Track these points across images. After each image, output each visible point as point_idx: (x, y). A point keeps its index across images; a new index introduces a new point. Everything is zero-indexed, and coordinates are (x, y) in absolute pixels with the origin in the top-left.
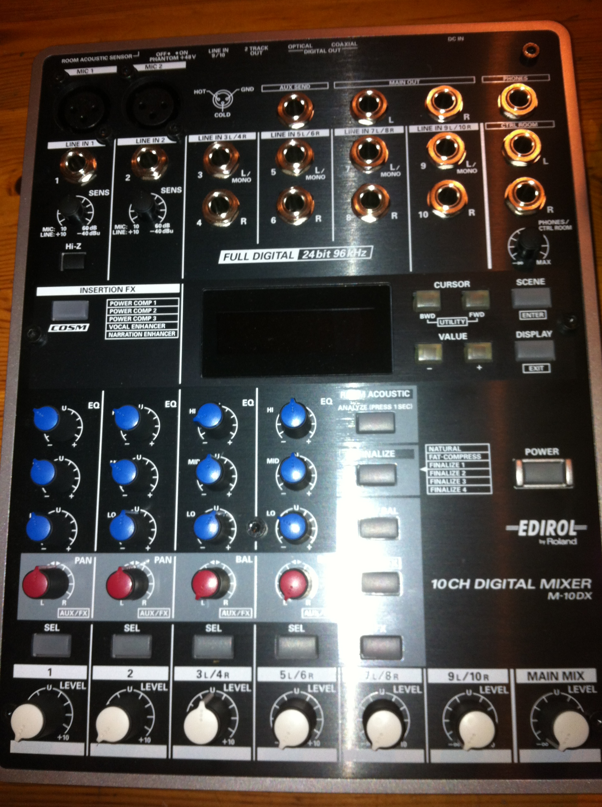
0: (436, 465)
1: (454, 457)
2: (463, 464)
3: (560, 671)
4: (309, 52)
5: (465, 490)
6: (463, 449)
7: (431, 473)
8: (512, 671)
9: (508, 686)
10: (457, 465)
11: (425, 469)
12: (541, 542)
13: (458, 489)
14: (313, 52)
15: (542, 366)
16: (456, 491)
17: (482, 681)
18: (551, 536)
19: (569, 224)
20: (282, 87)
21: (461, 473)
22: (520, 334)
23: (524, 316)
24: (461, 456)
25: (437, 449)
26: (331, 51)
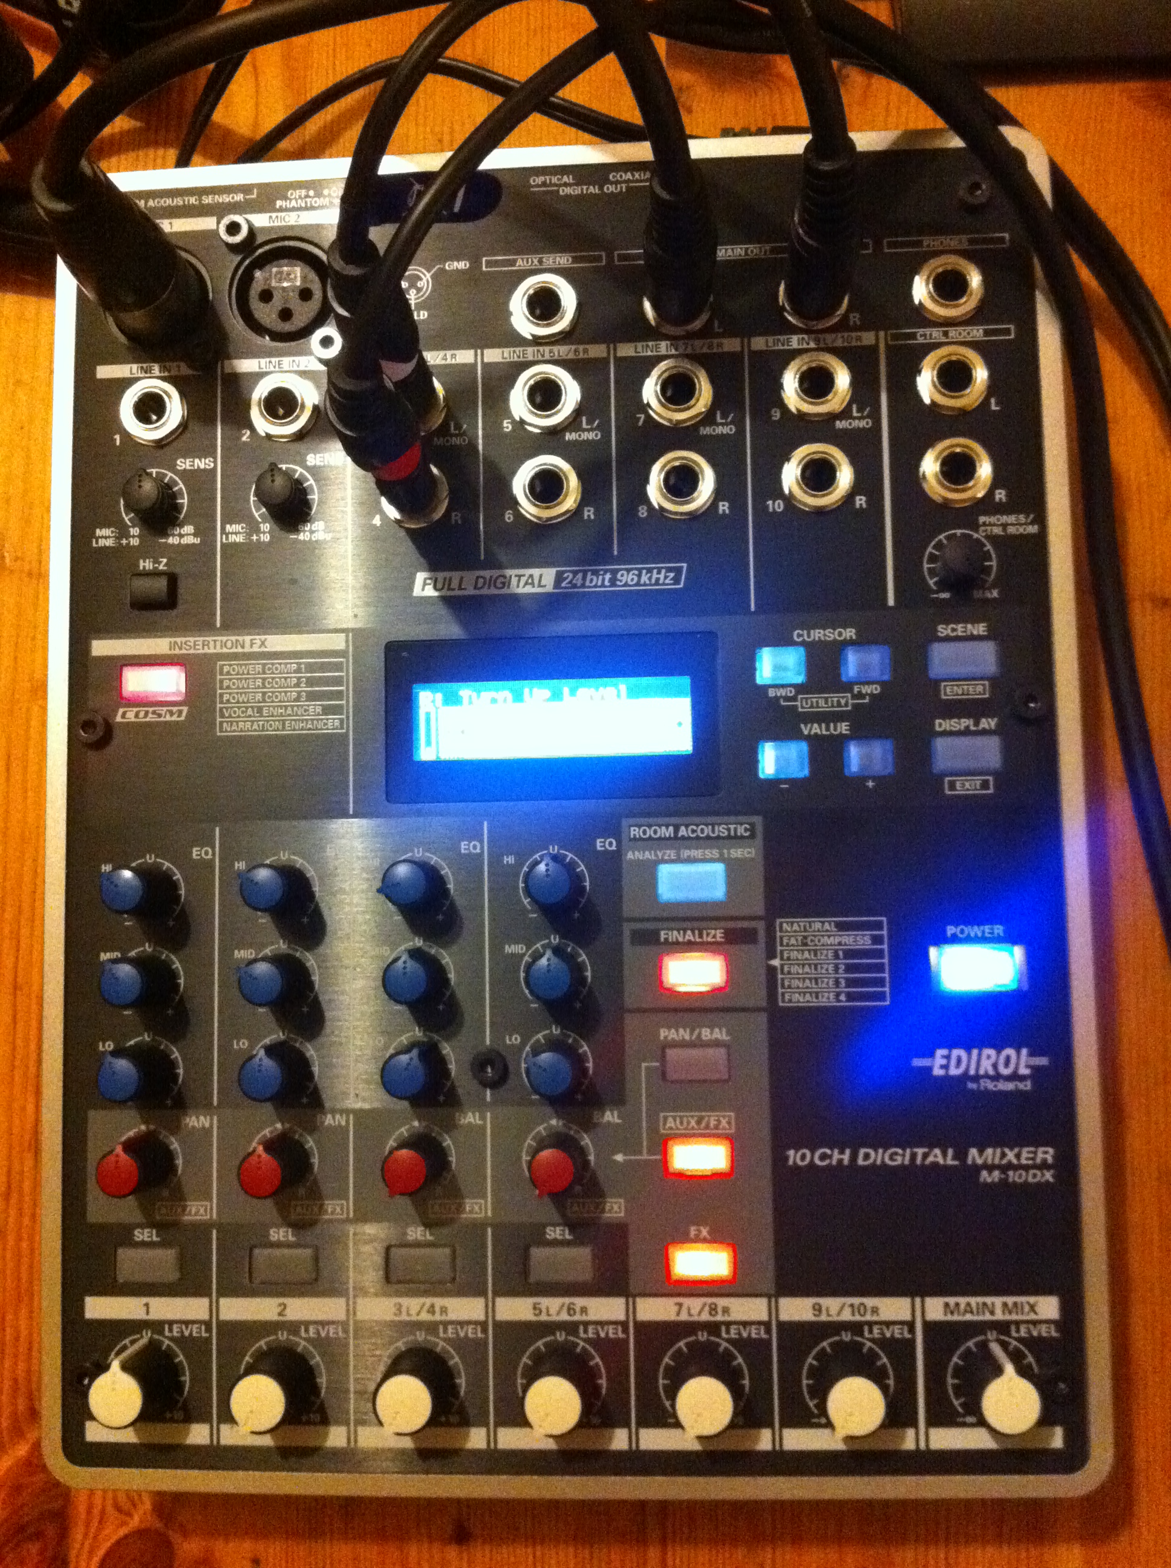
0: (794, 955)
1: (825, 940)
2: (841, 953)
3: (998, 1301)
4: (568, 191)
5: (843, 997)
6: (841, 927)
7: (786, 969)
8: (918, 1300)
9: (911, 1325)
10: (830, 954)
11: (776, 962)
12: (971, 1086)
13: (832, 996)
14: (576, 191)
15: (978, 780)
16: (827, 999)
17: (868, 1317)
18: (987, 1076)
19: (1032, 523)
20: (519, 262)
21: (836, 969)
22: (942, 724)
23: (950, 692)
24: (837, 940)
25: (796, 927)
26: (610, 189)
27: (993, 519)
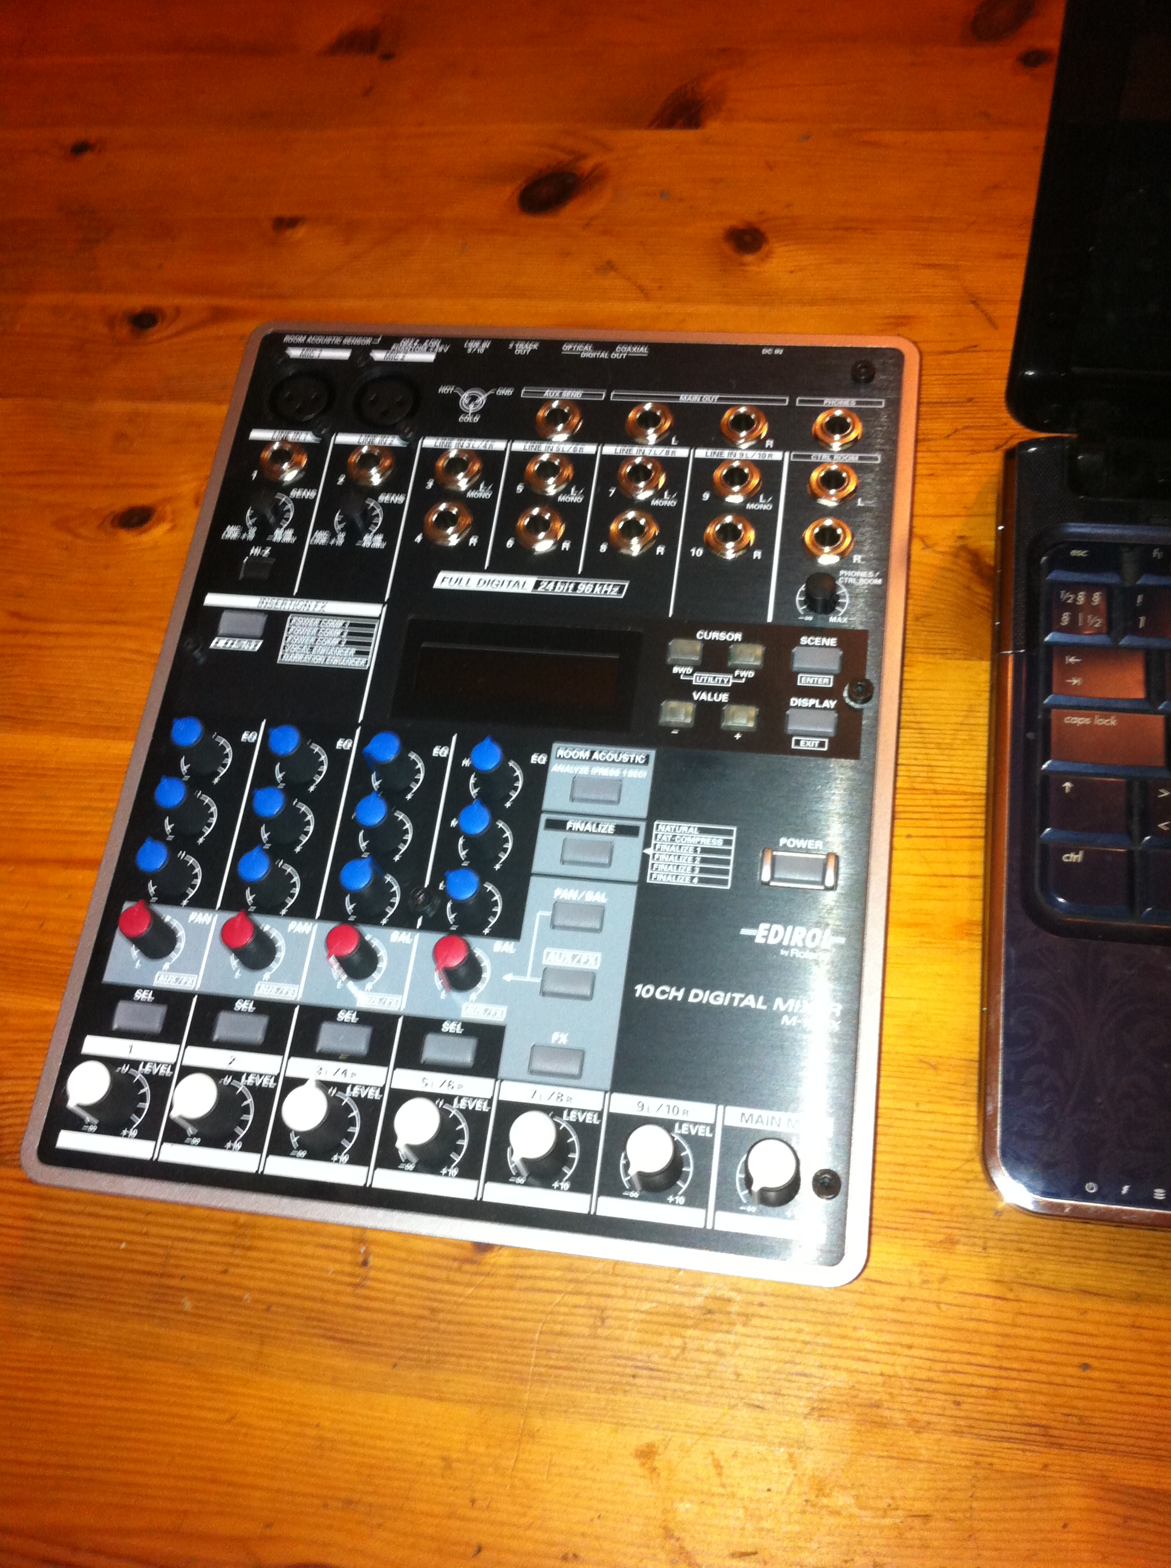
0: (664, 847)
1: (688, 839)
2: (699, 850)
4: (588, 355)
5: (696, 880)
6: (702, 831)
7: (656, 857)
8: (721, 1108)
9: (713, 1128)
10: (691, 849)
11: (649, 851)
12: (783, 952)
13: (688, 879)
14: (593, 355)
15: (817, 741)
16: (684, 881)
17: (680, 1117)
18: (796, 946)
19: (879, 577)
20: (546, 394)
21: (694, 859)
22: (794, 701)
23: (804, 680)
24: (698, 840)
25: (668, 828)
26: (614, 355)
27: (850, 573)
